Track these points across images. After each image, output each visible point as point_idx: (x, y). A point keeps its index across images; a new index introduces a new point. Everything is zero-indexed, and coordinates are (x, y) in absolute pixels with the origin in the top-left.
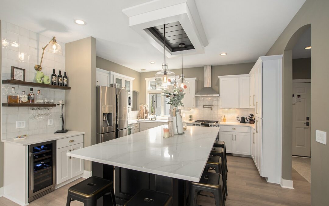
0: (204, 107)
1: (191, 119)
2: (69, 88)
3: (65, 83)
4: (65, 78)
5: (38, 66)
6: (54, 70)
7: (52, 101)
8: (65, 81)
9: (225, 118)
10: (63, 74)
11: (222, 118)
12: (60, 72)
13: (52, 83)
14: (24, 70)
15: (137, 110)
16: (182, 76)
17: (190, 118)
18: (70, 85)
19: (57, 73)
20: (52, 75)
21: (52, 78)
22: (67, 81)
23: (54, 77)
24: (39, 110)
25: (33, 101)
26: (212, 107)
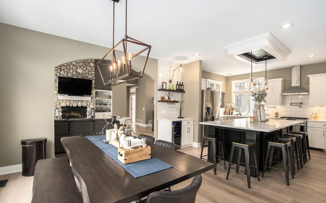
0: (291, 105)
1: (277, 115)
2: (184, 92)
3: (183, 89)
4: (182, 86)
5: (170, 80)
6: (178, 82)
7: (177, 100)
8: (182, 88)
9: (316, 115)
10: (181, 84)
11: (313, 115)
12: (180, 82)
13: (177, 89)
14: (166, 83)
15: (223, 107)
16: (266, 80)
17: (275, 115)
18: (184, 90)
19: (179, 84)
20: (177, 85)
21: (177, 86)
22: (183, 88)
23: (178, 86)
24: (173, 105)
25: (170, 99)
26: (301, 104)
